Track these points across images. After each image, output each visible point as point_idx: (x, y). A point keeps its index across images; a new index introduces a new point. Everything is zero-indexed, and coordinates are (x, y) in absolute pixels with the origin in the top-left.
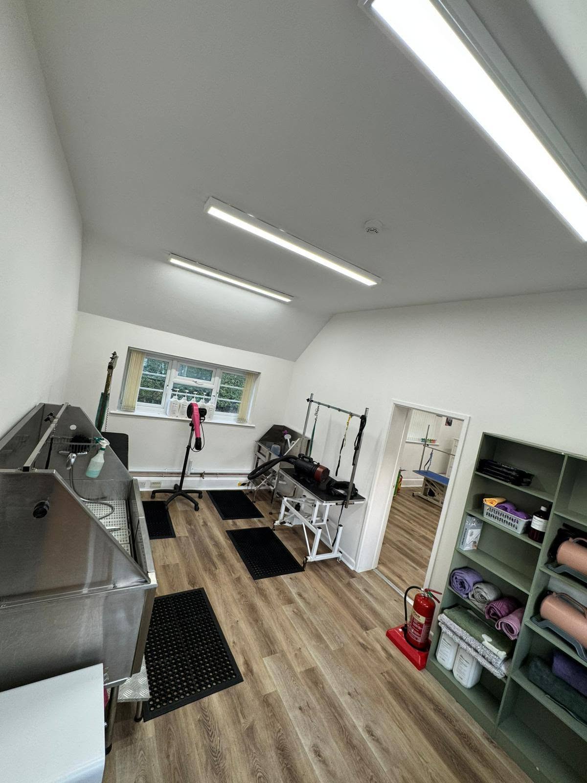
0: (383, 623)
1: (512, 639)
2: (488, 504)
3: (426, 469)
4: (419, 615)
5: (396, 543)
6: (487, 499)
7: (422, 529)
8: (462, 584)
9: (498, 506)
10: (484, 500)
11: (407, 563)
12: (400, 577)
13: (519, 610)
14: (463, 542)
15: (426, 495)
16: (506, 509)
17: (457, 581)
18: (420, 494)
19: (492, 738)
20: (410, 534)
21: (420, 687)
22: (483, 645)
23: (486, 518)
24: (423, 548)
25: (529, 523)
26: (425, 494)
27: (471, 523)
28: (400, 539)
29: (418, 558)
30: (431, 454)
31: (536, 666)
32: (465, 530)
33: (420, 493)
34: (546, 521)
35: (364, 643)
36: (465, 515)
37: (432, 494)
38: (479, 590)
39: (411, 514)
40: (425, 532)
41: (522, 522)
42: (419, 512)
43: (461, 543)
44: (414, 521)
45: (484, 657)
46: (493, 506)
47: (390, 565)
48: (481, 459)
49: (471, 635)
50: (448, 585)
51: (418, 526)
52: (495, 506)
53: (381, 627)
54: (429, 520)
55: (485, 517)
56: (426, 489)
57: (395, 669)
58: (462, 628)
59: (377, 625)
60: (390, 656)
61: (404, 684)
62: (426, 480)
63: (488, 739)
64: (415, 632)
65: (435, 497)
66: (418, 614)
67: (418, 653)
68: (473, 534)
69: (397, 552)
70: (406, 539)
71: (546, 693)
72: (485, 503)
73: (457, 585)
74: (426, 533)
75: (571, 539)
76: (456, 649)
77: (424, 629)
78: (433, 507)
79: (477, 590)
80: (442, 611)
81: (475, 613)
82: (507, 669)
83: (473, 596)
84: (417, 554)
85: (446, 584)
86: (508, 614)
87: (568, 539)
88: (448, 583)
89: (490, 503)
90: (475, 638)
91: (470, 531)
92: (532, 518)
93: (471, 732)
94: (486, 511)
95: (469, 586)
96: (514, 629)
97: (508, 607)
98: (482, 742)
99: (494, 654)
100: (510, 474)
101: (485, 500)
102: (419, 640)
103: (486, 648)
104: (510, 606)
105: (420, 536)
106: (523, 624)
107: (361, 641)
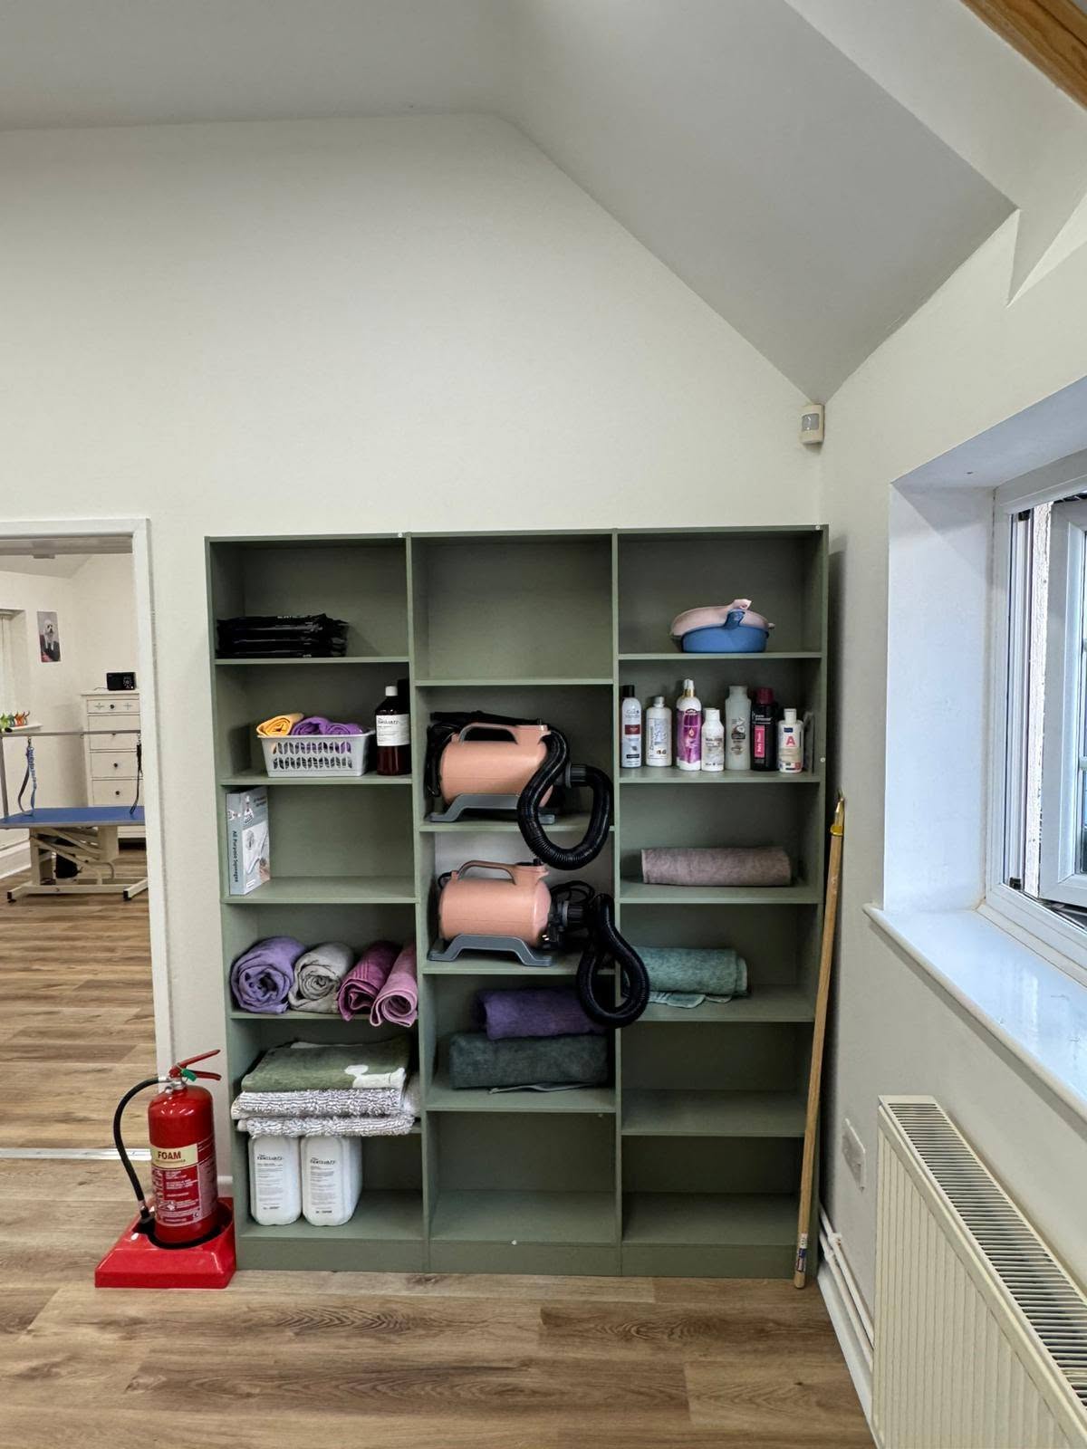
0: (68, 1264)
1: (410, 1023)
2: (272, 735)
3: (27, 808)
4: (176, 1150)
5: (15, 1041)
6: (265, 724)
7: (79, 968)
8: (267, 983)
9: (296, 730)
10: (258, 730)
11: (68, 1073)
12: (67, 1119)
13: (401, 955)
14: (236, 875)
15: (51, 882)
16: (315, 729)
17: (251, 985)
18: (33, 885)
19: (425, 1270)
20: (46, 998)
21: (245, 1321)
22: (356, 1089)
23: (276, 776)
24: (102, 1010)
25: (372, 741)
26: (47, 881)
27: (243, 808)
28: (20, 1027)
29: (97, 1042)
30: (29, 754)
31: (461, 1051)
32: (231, 838)
33: (29, 884)
34: (406, 715)
35: (34, 1363)
36: (222, 793)
37: (66, 869)
38: (309, 969)
39: (27, 949)
40: (89, 972)
41: (359, 740)
42: (48, 933)
43: (233, 879)
44: (44, 960)
45: (364, 1115)
46: (283, 735)
47: (19, 1110)
48: (219, 621)
49: (324, 1089)
50: (230, 1010)
51: (63, 968)
52: (290, 734)
53: (67, 1279)
54: (86, 938)
55: (270, 774)
56: (44, 866)
57: (161, 1341)
58: (299, 1090)
59: (54, 1286)
60: (131, 1327)
61: (202, 1352)
62: (40, 837)
63: (419, 1282)
64: (181, 1204)
65: (79, 876)
66: (172, 1151)
67: (205, 1249)
68: (254, 839)
69: (28, 1064)
70: (40, 1017)
71: (488, 1088)
72: (264, 736)
73: (253, 993)
74: (95, 972)
75: (455, 737)
76: (296, 1156)
77: (201, 1179)
78: (86, 903)
79: (306, 972)
80: (237, 1089)
81: (309, 1042)
82: (414, 1103)
83: (300, 995)
84: (95, 1034)
85: (226, 1010)
86: (384, 981)
87: (450, 740)
88: (229, 1003)
89: (275, 731)
90: (334, 1089)
91: (245, 835)
92: (374, 725)
93: (386, 1300)
94: (270, 754)
95: (284, 975)
96: (408, 999)
97: (379, 965)
98: (411, 1298)
99: (384, 1089)
100: (300, 633)
101: (262, 730)
102: (199, 1215)
103: (364, 1089)
104: (381, 960)
105: (82, 987)
106: (420, 977)
107: (22, 1366)
